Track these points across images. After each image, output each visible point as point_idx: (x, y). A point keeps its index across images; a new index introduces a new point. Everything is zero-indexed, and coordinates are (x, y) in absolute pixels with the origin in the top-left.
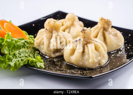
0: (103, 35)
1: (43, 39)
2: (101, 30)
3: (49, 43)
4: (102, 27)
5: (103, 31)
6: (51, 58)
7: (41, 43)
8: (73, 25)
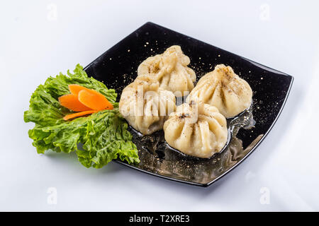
2: (218, 87)
4: (220, 82)
5: (220, 89)
6: (145, 135)
8: (174, 69)
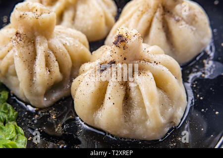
0: (163, 27)
1: (13, 63)
2: (158, 14)
3: (32, 73)
4: (160, 5)
5: (162, 17)
6: (40, 109)
7: (10, 71)
